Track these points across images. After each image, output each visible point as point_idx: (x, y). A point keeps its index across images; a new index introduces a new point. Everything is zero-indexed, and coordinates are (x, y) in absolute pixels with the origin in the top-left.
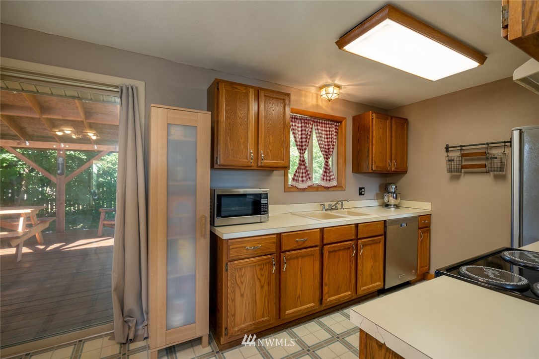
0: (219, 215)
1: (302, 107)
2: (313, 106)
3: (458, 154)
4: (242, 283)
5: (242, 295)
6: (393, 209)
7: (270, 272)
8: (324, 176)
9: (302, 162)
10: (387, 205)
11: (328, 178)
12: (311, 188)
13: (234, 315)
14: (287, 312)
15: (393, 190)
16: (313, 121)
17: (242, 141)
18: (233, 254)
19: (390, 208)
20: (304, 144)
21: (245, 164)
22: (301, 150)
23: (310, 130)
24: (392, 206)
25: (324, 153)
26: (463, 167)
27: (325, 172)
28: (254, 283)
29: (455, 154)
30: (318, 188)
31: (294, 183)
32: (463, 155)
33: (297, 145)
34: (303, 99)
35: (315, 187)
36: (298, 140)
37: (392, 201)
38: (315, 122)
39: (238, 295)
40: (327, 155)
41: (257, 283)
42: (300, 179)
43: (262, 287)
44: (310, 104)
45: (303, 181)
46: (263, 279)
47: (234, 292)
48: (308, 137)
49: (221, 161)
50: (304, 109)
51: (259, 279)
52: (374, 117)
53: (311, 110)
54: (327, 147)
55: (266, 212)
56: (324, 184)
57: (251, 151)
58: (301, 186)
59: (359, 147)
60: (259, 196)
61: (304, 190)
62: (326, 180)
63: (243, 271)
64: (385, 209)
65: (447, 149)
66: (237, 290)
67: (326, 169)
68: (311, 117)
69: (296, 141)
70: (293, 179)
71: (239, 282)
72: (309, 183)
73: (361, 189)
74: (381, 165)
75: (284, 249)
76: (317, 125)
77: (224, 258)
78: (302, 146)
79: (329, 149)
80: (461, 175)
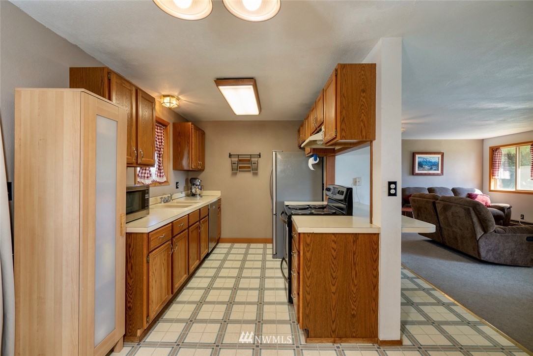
3: (236, 159)
6: (198, 197)
8: (158, 172)
10: (194, 195)
11: (161, 174)
15: (199, 183)
19: (196, 197)
24: (198, 196)
25: (158, 152)
26: (240, 168)
27: (158, 169)
29: (235, 159)
32: (240, 160)
35: (153, 183)
37: (198, 191)
40: (160, 154)
42: (146, 175)
45: (148, 177)
52: (193, 127)
56: (158, 179)
59: (179, 149)
60: (144, 192)
62: (160, 176)
64: (192, 198)
65: (230, 156)
67: (159, 166)
70: (138, 176)
72: (151, 179)
73: (177, 183)
74: (195, 165)
79: (160, 149)
80: (237, 173)
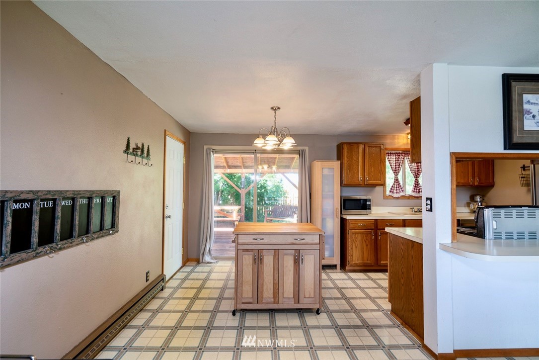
0: (345, 209)
1: (396, 146)
2: (404, 144)
4: (356, 241)
5: (356, 247)
7: (371, 238)
8: (414, 189)
9: (397, 180)
11: (417, 191)
12: (404, 197)
13: (352, 256)
14: (382, 262)
15: (479, 200)
16: (405, 154)
17: (356, 172)
18: (351, 226)
20: (397, 169)
21: (358, 184)
22: (396, 172)
23: (402, 159)
25: (414, 174)
27: (415, 187)
28: (362, 242)
30: (410, 197)
31: (391, 194)
33: (392, 170)
34: (396, 141)
35: (407, 197)
36: (393, 167)
38: (406, 154)
39: (354, 247)
40: (416, 175)
41: (364, 242)
42: (395, 191)
43: (367, 246)
44: (401, 144)
45: (397, 192)
46: (367, 242)
47: (352, 244)
48: (401, 164)
49: (345, 182)
50: (397, 147)
51: (365, 241)
53: (403, 147)
54: (416, 170)
55: (370, 209)
56: (414, 194)
57: (360, 176)
58: (395, 195)
60: (366, 200)
61: (398, 198)
62: (416, 192)
63: (357, 235)
65: (524, 168)
66: (354, 244)
67: (416, 184)
68: (403, 151)
69: (392, 168)
70: (391, 191)
71: (354, 240)
72: (402, 194)
74: (462, 181)
75: (379, 227)
76: (408, 156)
77: (347, 228)
78: (396, 170)
